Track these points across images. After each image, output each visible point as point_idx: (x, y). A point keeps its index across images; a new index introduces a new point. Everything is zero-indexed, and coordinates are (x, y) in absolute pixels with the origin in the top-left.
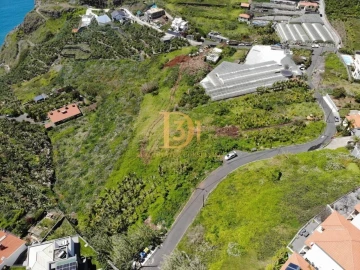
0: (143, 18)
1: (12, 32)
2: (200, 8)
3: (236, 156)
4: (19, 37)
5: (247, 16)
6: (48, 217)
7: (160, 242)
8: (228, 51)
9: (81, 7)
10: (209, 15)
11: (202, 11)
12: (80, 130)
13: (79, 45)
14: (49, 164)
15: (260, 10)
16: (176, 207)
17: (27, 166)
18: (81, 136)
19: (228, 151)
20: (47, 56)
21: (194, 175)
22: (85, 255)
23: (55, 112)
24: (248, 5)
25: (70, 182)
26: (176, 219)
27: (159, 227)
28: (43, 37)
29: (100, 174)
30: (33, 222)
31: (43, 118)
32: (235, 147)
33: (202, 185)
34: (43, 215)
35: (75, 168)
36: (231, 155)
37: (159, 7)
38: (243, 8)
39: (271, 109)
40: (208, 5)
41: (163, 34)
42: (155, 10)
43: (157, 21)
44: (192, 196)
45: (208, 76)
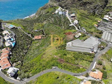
0: (69, 16)
1: (41, 8)
2: (85, 18)
3: (56, 68)
4: (42, 10)
5: (97, 26)
6: (18, 62)
7: (29, 78)
8: (83, 35)
9: (58, 6)
10: (87, 21)
11: (85, 19)
12: (39, 43)
13: (52, 18)
14: (28, 49)
15: (103, 24)
16: (36, 73)
17: (23, 48)
18: (38, 44)
19: (55, 66)
20: (44, 18)
21: (44, 68)
22: (18, 73)
23: (36, 36)
24: (99, 22)
25: (28, 55)
26: (35, 75)
27: (31, 75)
28: (46, 12)
29: (33, 57)
30: (16, 62)
31: (33, 37)
32: (57, 66)
33: (44, 71)
34: (18, 61)
35: (31, 53)
36: (55, 67)
37: (75, 14)
38: (98, 22)
39: (77, 59)
40: (88, 18)
41: (71, 23)
42: (73, 15)
43: (72, 18)
44: (41, 72)
45: (71, 42)
